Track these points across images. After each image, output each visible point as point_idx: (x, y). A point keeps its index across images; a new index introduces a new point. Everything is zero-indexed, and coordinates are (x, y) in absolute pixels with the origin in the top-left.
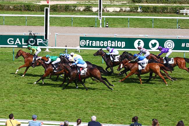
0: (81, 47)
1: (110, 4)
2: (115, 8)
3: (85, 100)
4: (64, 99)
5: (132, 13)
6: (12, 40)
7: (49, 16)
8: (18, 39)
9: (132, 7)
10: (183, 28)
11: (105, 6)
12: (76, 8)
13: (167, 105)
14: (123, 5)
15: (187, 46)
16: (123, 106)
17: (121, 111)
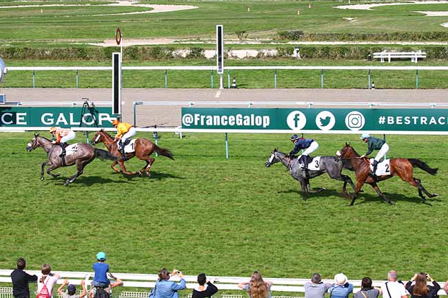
0: (184, 127)
1: (238, 43)
2: (249, 51)
3: (194, 231)
4: (153, 229)
5: (280, 60)
6: (50, 117)
7: (120, 68)
8: (61, 115)
9: (283, 49)
10: (381, 86)
11: (230, 48)
12: (173, 53)
13: (354, 238)
14: (264, 45)
15: (389, 123)
16: (268, 242)
17: (263, 251)
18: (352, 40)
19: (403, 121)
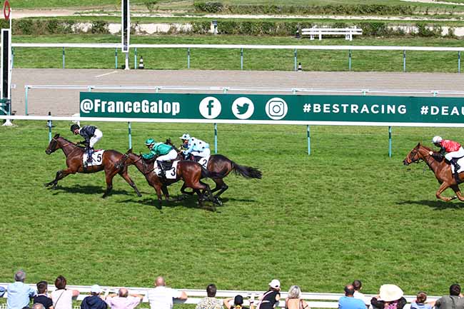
0: (83, 115)
1: (148, 15)
3: (90, 234)
4: (44, 232)
5: (196, 36)
7: (11, 45)
10: (309, 68)
11: (137, 21)
12: (73, 27)
13: (270, 244)
14: (177, 19)
15: (315, 111)
16: (173, 247)
17: (167, 258)
18: (280, 13)
19: (331, 109)
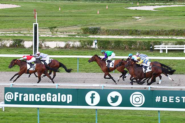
1: (50, 36)
2: (58, 43)
5: (83, 50)
9: (84, 42)
14: (70, 38)
18: (139, 35)
